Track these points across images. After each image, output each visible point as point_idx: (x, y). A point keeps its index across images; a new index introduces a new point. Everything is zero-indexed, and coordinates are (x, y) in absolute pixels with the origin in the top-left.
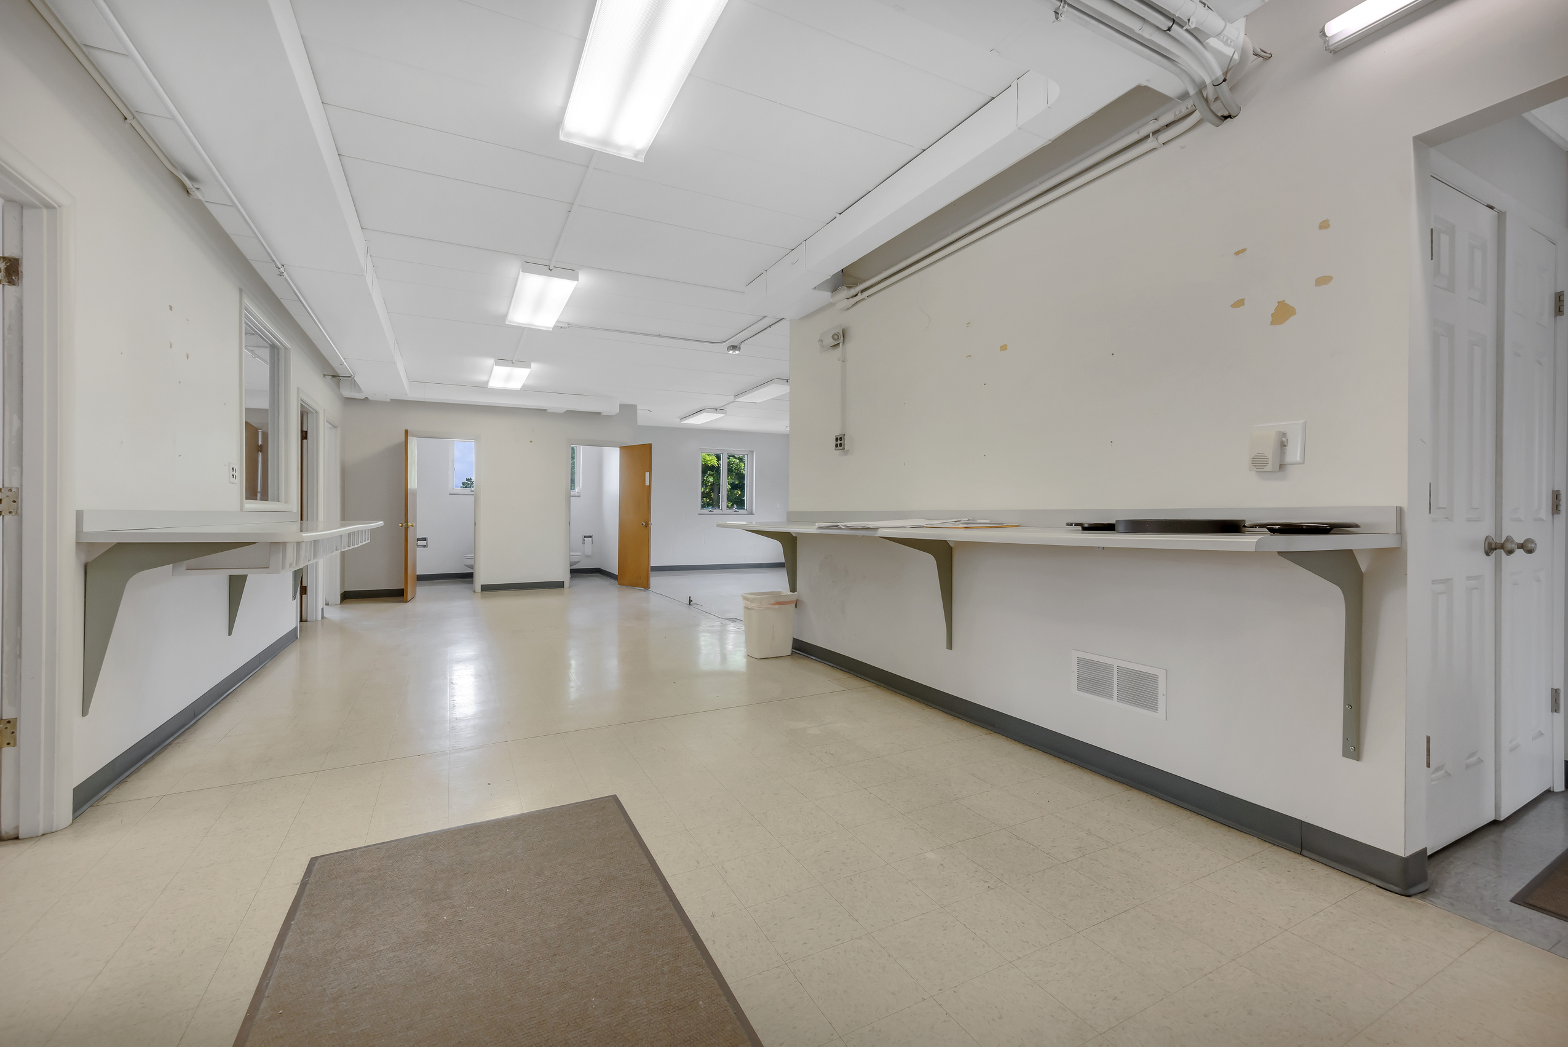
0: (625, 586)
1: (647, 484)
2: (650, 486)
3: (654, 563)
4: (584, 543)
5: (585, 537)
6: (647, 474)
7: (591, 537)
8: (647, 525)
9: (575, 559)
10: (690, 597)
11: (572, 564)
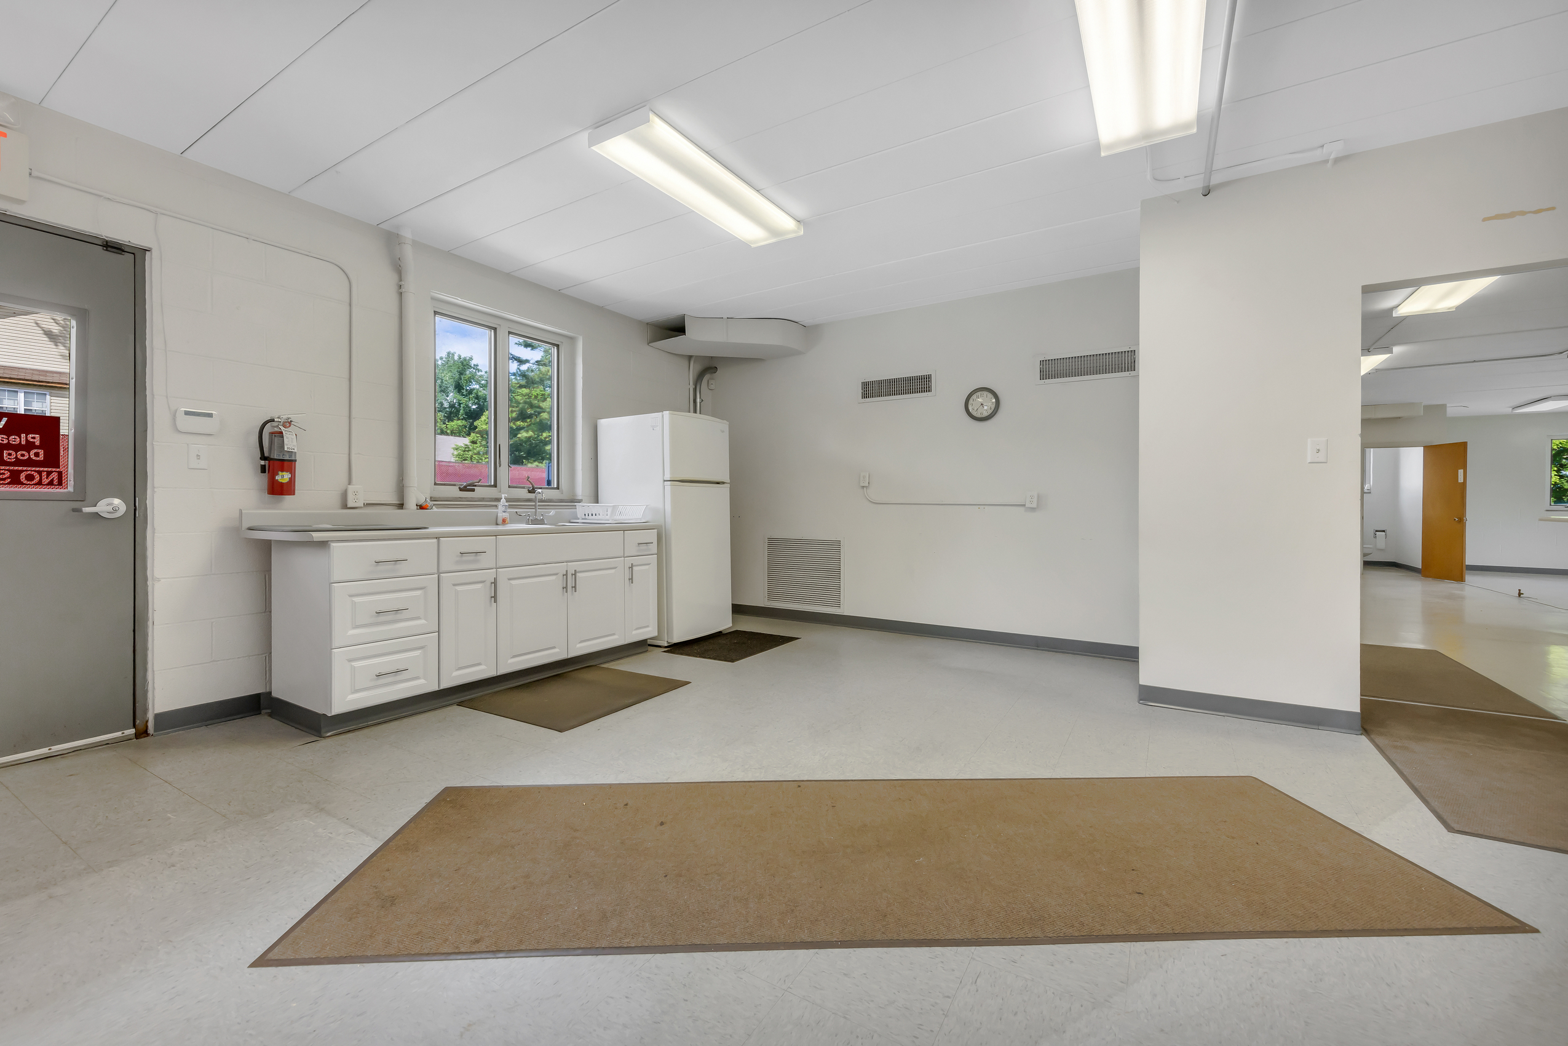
0: (1431, 579)
1: (1461, 480)
2: (1464, 484)
3: (1469, 561)
4: (1375, 537)
5: (1376, 531)
6: (1461, 472)
7: (1384, 531)
8: (1461, 521)
9: (1367, 551)
10: (1520, 590)
11: (1364, 555)
